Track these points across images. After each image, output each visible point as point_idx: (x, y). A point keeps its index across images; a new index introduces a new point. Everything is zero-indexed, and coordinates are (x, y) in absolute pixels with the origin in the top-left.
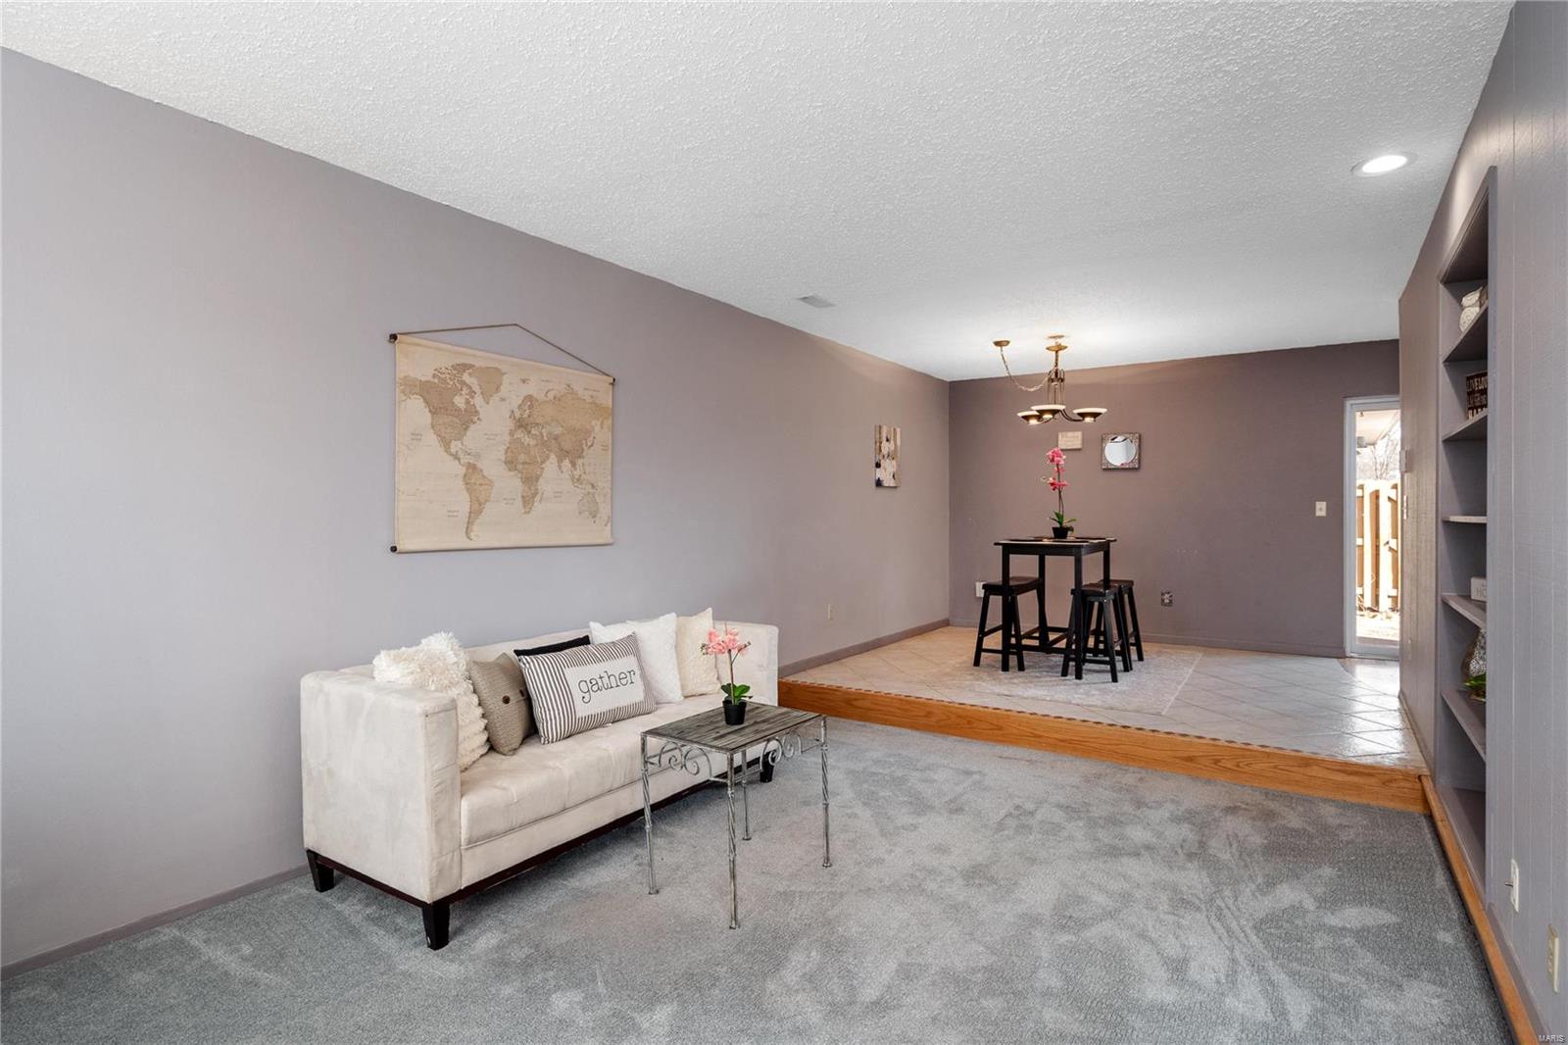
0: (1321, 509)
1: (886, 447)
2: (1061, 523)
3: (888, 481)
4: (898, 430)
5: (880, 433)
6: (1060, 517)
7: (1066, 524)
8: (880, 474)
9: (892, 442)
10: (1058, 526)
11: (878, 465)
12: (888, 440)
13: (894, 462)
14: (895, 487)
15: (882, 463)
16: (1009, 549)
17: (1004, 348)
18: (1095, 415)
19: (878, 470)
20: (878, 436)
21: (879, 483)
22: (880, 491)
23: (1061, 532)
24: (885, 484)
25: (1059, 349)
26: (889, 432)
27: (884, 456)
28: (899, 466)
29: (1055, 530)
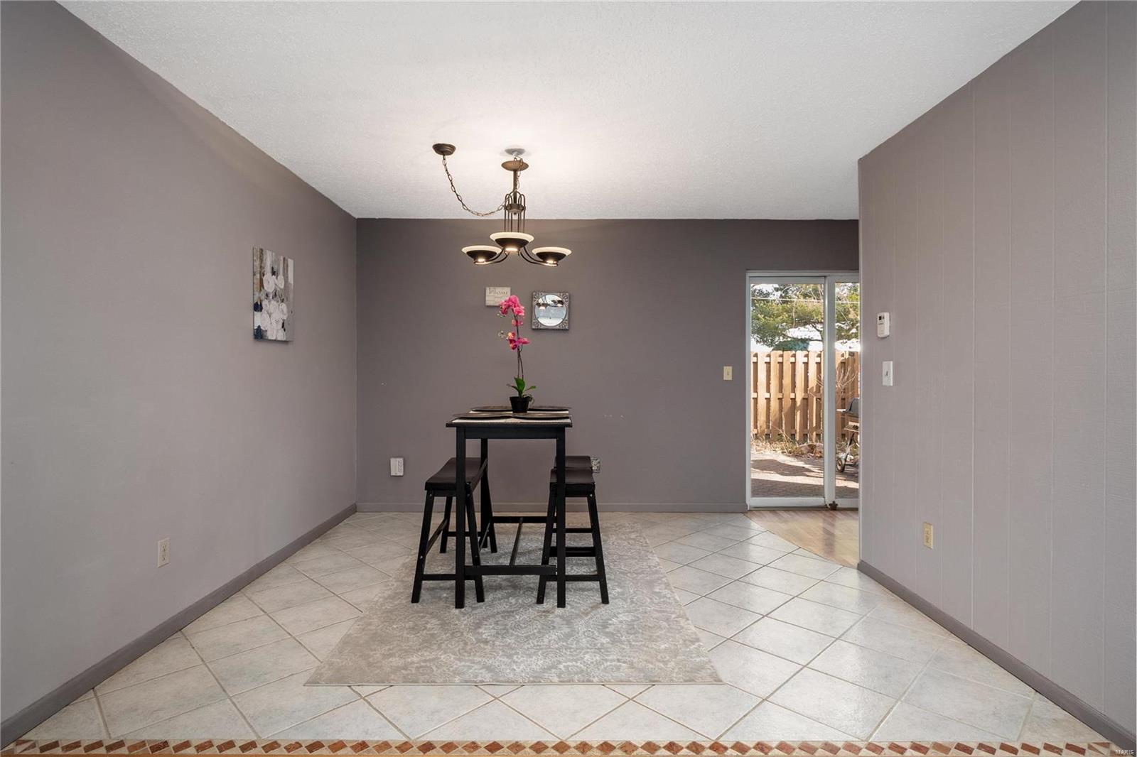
0: (728, 373)
1: (271, 283)
2: (520, 392)
3: (274, 332)
4: (291, 262)
5: (261, 260)
6: (520, 384)
7: (525, 393)
8: (260, 320)
9: (281, 277)
10: (517, 394)
11: (258, 307)
12: (273, 273)
13: (284, 306)
14: (285, 342)
15: (265, 303)
16: (464, 432)
17: (446, 157)
18: (557, 257)
19: (258, 314)
20: (257, 263)
21: (259, 334)
22: (261, 346)
23: (520, 404)
24: (271, 336)
25: (516, 167)
26: (275, 261)
27: (267, 295)
28: (291, 312)
29: (513, 399)
